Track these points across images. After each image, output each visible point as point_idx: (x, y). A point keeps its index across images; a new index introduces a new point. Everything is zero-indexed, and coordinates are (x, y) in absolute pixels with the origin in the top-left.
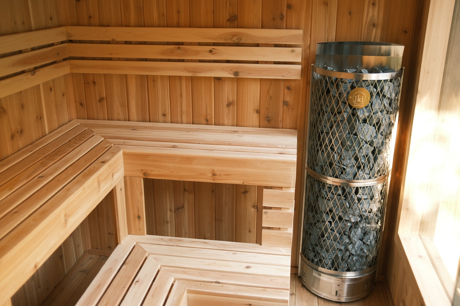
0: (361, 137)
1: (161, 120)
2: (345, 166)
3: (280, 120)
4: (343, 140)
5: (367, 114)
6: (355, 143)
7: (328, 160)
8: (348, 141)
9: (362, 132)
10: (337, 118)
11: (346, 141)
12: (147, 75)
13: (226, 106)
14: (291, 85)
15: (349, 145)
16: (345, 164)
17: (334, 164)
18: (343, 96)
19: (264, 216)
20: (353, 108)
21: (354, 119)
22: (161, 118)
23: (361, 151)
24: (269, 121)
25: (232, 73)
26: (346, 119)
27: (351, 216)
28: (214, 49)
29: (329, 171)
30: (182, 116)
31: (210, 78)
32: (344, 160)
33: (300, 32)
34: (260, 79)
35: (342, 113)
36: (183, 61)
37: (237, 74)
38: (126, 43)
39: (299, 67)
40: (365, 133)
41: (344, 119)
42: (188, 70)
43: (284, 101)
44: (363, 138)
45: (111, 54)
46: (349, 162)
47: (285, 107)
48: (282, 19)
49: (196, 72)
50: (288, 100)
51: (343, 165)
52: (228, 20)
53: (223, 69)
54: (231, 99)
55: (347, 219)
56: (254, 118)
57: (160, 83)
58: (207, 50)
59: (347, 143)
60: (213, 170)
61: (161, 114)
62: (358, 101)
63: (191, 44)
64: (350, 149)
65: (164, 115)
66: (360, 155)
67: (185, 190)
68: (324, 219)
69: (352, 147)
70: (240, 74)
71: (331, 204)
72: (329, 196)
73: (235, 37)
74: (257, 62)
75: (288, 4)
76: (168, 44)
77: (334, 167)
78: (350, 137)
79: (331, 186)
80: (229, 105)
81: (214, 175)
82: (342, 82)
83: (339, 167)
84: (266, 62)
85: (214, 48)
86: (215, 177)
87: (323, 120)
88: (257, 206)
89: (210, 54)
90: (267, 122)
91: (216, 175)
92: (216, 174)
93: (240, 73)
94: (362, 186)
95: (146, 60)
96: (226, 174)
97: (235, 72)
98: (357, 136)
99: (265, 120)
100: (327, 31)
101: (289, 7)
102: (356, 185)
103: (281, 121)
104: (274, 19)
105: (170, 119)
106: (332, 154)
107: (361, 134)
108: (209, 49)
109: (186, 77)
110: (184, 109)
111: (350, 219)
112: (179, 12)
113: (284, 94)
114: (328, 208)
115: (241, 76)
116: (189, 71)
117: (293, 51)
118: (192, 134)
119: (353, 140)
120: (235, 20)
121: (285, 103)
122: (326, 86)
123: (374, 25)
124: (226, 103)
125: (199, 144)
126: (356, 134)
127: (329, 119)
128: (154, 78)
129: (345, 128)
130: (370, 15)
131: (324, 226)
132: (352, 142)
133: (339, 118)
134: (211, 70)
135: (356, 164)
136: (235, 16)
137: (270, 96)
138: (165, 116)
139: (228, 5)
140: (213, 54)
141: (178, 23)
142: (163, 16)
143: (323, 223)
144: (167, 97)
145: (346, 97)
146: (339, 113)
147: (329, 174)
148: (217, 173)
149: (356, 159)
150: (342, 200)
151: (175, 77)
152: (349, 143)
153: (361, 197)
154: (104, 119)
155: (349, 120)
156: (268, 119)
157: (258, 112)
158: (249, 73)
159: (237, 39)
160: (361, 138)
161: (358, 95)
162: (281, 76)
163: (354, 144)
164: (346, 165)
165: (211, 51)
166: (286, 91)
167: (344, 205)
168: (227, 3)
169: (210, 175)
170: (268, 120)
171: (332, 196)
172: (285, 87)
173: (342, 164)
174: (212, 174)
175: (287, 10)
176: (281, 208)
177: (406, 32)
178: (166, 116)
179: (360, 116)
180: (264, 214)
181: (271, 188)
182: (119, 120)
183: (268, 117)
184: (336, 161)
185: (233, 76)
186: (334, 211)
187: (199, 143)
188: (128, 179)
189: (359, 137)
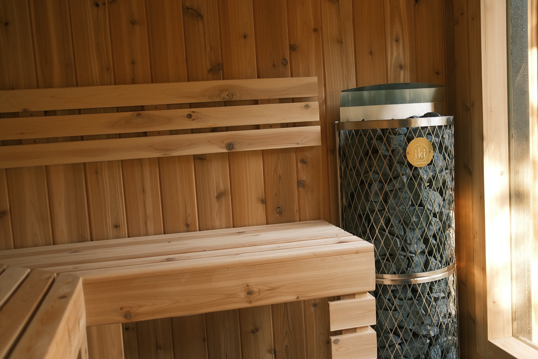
0: (429, 207)
1: (111, 236)
2: (413, 254)
3: (296, 209)
4: (405, 215)
5: (431, 174)
6: (422, 217)
7: (388, 249)
8: (412, 216)
9: (429, 200)
10: (394, 186)
11: (411, 216)
12: (84, 164)
13: (215, 200)
14: (306, 156)
15: (414, 222)
16: (412, 250)
17: (398, 254)
18: (399, 152)
19: (334, 347)
20: (414, 167)
21: (417, 183)
22: (111, 231)
23: (431, 227)
24: (280, 213)
25: (224, 146)
26: (406, 185)
27: (429, 328)
28: (193, 112)
29: (391, 265)
30: (146, 224)
31: (187, 157)
32: (410, 244)
33: (314, 79)
34: (262, 150)
35: (400, 177)
36: (145, 134)
37: (231, 147)
38: (46, 113)
39: (318, 128)
40: (433, 201)
41: (404, 184)
42: (155, 148)
43: (298, 182)
44: (431, 208)
45: (22, 134)
46: (418, 247)
47: (301, 189)
48: (285, 65)
49: (168, 150)
50: (304, 178)
51: (411, 252)
52: (210, 71)
53: (209, 142)
54: (222, 188)
55: (425, 333)
56: (258, 211)
57: (107, 174)
58: (185, 115)
59: (412, 219)
60: (248, 285)
61: (111, 226)
62: (419, 157)
63: (156, 108)
64: (417, 227)
65: (116, 227)
66: (430, 234)
67: (158, 347)
68: (391, 341)
69: (419, 224)
70: (236, 147)
71: (400, 316)
72: (395, 303)
73: (225, 93)
74: (257, 127)
75: (292, 44)
76: (119, 109)
77: (398, 257)
78: (415, 209)
79: (397, 288)
80: (219, 196)
81: (250, 293)
82: (395, 134)
83: (405, 256)
84: (271, 126)
85: (195, 111)
86: (252, 296)
87: (371, 193)
88: (275, 350)
89: (188, 119)
90: (278, 215)
91: (252, 293)
92: (253, 291)
93: (235, 144)
94: (438, 280)
95: (82, 138)
96: (269, 288)
97: (229, 144)
98: (424, 207)
99: (275, 212)
100: (346, 78)
101: (293, 48)
102: (422, 280)
103: (297, 211)
104: (274, 66)
105: (126, 231)
106: (392, 239)
107: (427, 203)
108: (187, 114)
109: (149, 159)
110: (150, 211)
111: (428, 331)
112: (133, 63)
113: (297, 171)
114: (397, 323)
115: (238, 149)
116: (157, 149)
117: (307, 107)
118: (179, 243)
119: (419, 213)
120: (219, 70)
121: (301, 184)
122: (370, 144)
123: (401, 67)
124: (214, 194)
125: (205, 251)
126: (421, 205)
127: (381, 189)
128: (97, 167)
129: (406, 197)
130: (395, 54)
131: (392, 352)
132: (418, 217)
133: (397, 186)
134: (192, 144)
135: (426, 248)
136: (219, 65)
137: (279, 176)
138: (118, 227)
139: (208, 49)
140: (193, 120)
141: (133, 80)
142: (108, 69)
143: (392, 349)
144: (120, 196)
145: (403, 154)
146: (396, 178)
147: (391, 271)
148: (255, 290)
149: (426, 241)
150: (415, 305)
151: (132, 162)
152: (414, 219)
153: (437, 297)
154: (7, 248)
155: (411, 186)
156: (278, 210)
157: (264, 201)
158: (249, 144)
159: (227, 95)
160: (429, 209)
161: (419, 149)
162: (294, 143)
163: (422, 219)
164: (414, 252)
165: (189, 116)
166: (300, 165)
167: (418, 313)
168: (206, 46)
169: (243, 295)
170: (280, 211)
171: (400, 303)
172: (299, 161)
173: (409, 252)
174: (246, 293)
175: (290, 53)
176: (355, 329)
177: (438, 73)
178: (120, 228)
179: (424, 178)
180: (334, 344)
181: (338, 298)
182: (36, 245)
183: (279, 206)
184: (399, 248)
185: (225, 151)
186: (406, 326)
187: (203, 250)
188: (94, 330)
189: (426, 207)
